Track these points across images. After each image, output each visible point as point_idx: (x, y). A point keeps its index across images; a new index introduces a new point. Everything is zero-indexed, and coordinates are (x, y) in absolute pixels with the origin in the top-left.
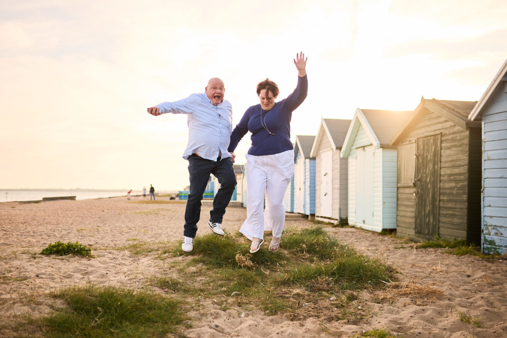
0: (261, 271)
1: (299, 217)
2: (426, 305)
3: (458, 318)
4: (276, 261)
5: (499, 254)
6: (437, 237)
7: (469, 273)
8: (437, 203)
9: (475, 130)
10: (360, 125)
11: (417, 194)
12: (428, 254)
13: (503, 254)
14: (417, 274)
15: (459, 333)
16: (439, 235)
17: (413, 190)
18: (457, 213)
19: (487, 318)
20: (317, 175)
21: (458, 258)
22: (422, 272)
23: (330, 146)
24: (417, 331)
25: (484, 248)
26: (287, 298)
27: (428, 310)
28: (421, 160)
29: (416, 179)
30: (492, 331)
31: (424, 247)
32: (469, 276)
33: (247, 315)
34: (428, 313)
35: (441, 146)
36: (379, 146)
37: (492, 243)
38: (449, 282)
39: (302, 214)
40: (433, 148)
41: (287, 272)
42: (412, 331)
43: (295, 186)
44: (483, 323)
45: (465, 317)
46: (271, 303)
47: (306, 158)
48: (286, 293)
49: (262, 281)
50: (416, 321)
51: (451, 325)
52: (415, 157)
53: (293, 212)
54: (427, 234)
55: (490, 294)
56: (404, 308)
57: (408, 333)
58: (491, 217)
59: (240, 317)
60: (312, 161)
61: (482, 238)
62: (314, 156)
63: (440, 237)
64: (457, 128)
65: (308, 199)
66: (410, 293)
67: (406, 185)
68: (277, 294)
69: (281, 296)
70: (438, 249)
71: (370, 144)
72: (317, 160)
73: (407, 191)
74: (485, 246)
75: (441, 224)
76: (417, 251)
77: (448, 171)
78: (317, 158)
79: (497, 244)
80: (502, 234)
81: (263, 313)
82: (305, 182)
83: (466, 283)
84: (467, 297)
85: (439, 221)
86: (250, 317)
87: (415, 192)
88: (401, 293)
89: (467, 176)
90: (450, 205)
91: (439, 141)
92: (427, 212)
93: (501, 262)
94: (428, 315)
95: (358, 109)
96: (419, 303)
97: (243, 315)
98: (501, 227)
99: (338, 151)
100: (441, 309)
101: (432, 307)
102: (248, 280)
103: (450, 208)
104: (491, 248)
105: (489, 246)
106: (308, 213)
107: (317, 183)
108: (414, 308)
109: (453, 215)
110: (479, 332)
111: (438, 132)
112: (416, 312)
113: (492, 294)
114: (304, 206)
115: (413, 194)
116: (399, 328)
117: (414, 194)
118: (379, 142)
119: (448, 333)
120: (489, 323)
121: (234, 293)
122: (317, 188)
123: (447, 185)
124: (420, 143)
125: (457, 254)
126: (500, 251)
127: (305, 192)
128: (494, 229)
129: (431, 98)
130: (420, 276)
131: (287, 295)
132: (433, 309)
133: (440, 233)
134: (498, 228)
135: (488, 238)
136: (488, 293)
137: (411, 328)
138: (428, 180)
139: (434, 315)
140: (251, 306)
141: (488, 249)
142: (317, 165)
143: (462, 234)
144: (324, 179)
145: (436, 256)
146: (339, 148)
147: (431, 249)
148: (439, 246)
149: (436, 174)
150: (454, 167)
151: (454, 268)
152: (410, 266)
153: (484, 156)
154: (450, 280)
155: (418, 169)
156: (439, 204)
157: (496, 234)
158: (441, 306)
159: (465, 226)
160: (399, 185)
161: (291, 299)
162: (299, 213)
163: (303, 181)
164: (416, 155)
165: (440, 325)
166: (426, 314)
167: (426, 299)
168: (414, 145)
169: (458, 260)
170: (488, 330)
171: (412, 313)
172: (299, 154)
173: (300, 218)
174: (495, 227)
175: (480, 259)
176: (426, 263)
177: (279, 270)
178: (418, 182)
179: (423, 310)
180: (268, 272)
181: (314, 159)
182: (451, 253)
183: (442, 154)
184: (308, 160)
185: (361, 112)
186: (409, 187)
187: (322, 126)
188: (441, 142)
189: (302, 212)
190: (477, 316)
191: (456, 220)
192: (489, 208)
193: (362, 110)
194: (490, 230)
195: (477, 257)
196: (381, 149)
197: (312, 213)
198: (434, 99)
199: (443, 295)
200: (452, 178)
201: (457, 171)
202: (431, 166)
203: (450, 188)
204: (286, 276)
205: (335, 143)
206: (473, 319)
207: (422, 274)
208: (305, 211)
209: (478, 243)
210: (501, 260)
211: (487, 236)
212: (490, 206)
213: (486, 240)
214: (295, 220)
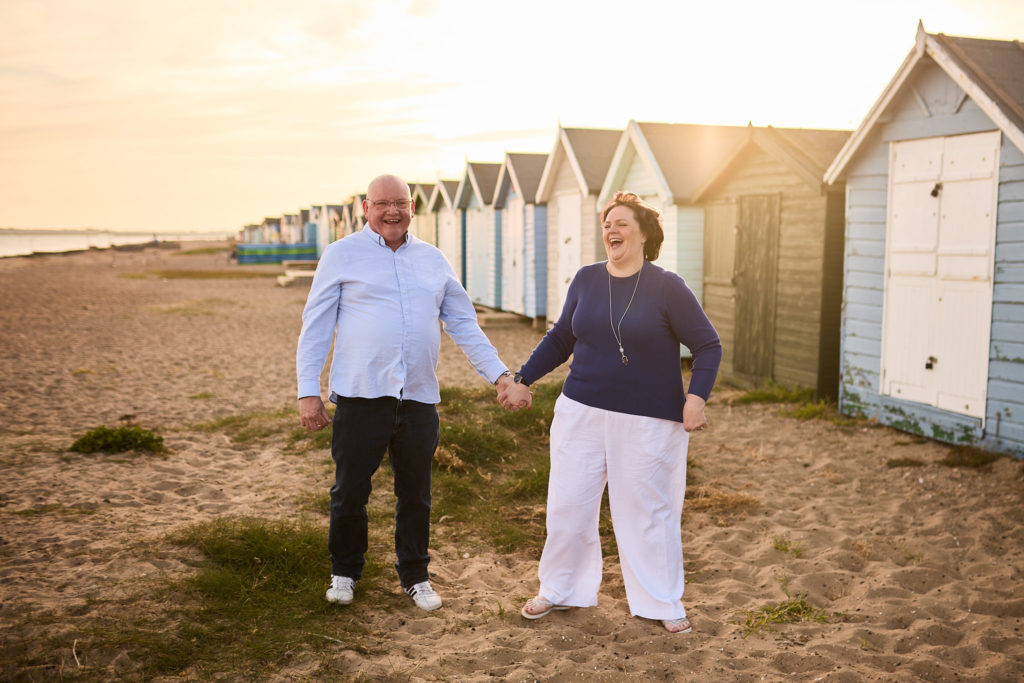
0: (478, 475)
1: (513, 320)
2: (732, 525)
3: (772, 545)
4: (499, 455)
5: (864, 417)
6: (770, 379)
7: (807, 461)
8: (772, 319)
9: (836, 198)
10: (635, 153)
11: (738, 298)
12: (750, 418)
13: (870, 417)
14: (725, 466)
15: (769, 568)
16: (773, 376)
17: (732, 291)
18: (804, 341)
19: (812, 543)
20: (550, 238)
21: (798, 428)
22: (735, 461)
23: (576, 184)
24: (713, 567)
25: (842, 406)
26: (527, 521)
27: (733, 532)
28: (745, 237)
29: (736, 272)
30: (814, 562)
31: (746, 401)
32: (806, 466)
33: (472, 555)
34: (733, 538)
35: (780, 218)
36: (672, 200)
37: (855, 397)
38: (772, 481)
39: (519, 315)
40: (767, 218)
41: (520, 474)
42: (706, 568)
43: (505, 255)
44: (805, 550)
45: (782, 542)
46: (504, 532)
47: (527, 202)
48: (523, 514)
49: (482, 493)
50: (715, 552)
51: (762, 556)
52: (735, 231)
53: (498, 310)
54: (755, 373)
55: (826, 501)
56: (699, 532)
57: (701, 571)
58: (855, 354)
59: (461, 558)
60: (541, 210)
61: (841, 388)
62: (545, 199)
63: (774, 380)
64: (806, 189)
65: (532, 285)
66: (710, 506)
67: (718, 280)
68: (509, 515)
69: (517, 520)
70: (768, 406)
71: (653, 193)
72: (551, 209)
73: (720, 291)
74: (845, 402)
75: (777, 359)
76: (733, 412)
77: (791, 265)
78: (549, 205)
79: (862, 400)
80: (869, 384)
81: (493, 550)
82: (524, 251)
83: (799, 480)
84: (793, 507)
85: (774, 353)
86: (477, 557)
87: (734, 296)
88: (696, 506)
89: (820, 276)
90: (792, 326)
91: (777, 208)
92: (754, 334)
93: (865, 434)
94: (732, 542)
95: (632, 122)
96: (721, 522)
97: (466, 555)
98: (870, 372)
99: (593, 197)
100: (750, 530)
101: (740, 528)
102: (459, 492)
103: (792, 332)
104: (853, 406)
105: (851, 403)
106: (532, 313)
107: (551, 256)
108: (714, 530)
109: (797, 345)
110: (797, 564)
111: (776, 191)
112: (715, 538)
113: (830, 501)
114: (524, 300)
115: (730, 298)
116: (690, 564)
117: (733, 300)
118: (670, 194)
119: (756, 568)
120: (814, 550)
121: (443, 518)
122: (551, 264)
123: (789, 290)
124: (745, 205)
125: (799, 418)
126: (866, 412)
127: (525, 270)
128: (858, 374)
129: (766, 125)
130: (730, 470)
131: (526, 518)
132: (741, 532)
133: (776, 373)
134: (866, 374)
135: (851, 389)
136: (824, 499)
137: (706, 563)
138: (757, 275)
139: (741, 540)
140: (474, 539)
141: (849, 407)
142: (550, 219)
143: (810, 379)
144: (562, 248)
145: (763, 422)
146: (595, 192)
147: (757, 406)
148: (771, 399)
149: (770, 267)
150: (801, 258)
151: (786, 450)
152: (717, 447)
153: (848, 248)
154: (774, 477)
155: (740, 253)
156: (775, 323)
157: (862, 383)
158: (752, 525)
159: (816, 365)
160: (707, 279)
161: (531, 523)
162: (513, 313)
163: (520, 247)
164: (737, 227)
165: (747, 556)
166: (730, 540)
167: (731, 516)
168: (735, 208)
169: (796, 431)
170: (809, 561)
171: (710, 539)
172: (511, 191)
173: (517, 324)
174: (860, 372)
175: (834, 427)
176: (745, 440)
177: (505, 470)
178: (741, 279)
179: (727, 534)
180: (488, 477)
181: (544, 204)
182: (789, 415)
183: (782, 232)
184: (530, 207)
185: (638, 128)
186: (723, 285)
187: (560, 143)
188: (781, 210)
189: (520, 310)
190: (799, 540)
191: (801, 353)
192: (853, 338)
193: (641, 125)
194: (853, 376)
195: (829, 424)
196: (675, 207)
197: (541, 313)
198: (770, 127)
199: (758, 507)
200: (797, 277)
201: (804, 266)
202: (762, 251)
203: (794, 296)
204: (520, 483)
205: (588, 182)
206: (793, 546)
207: (734, 466)
208: (525, 309)
209: (834, 397)
210: (865, 430)
211: (848, 386)
212: (854, 335)
213: (846, 393)
214: (506, 329)
